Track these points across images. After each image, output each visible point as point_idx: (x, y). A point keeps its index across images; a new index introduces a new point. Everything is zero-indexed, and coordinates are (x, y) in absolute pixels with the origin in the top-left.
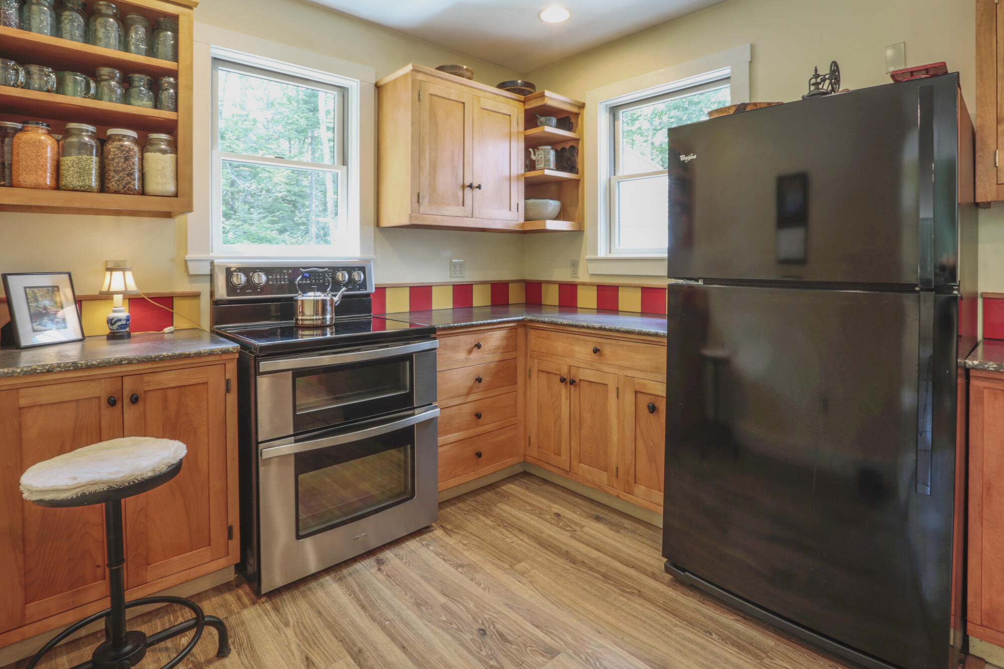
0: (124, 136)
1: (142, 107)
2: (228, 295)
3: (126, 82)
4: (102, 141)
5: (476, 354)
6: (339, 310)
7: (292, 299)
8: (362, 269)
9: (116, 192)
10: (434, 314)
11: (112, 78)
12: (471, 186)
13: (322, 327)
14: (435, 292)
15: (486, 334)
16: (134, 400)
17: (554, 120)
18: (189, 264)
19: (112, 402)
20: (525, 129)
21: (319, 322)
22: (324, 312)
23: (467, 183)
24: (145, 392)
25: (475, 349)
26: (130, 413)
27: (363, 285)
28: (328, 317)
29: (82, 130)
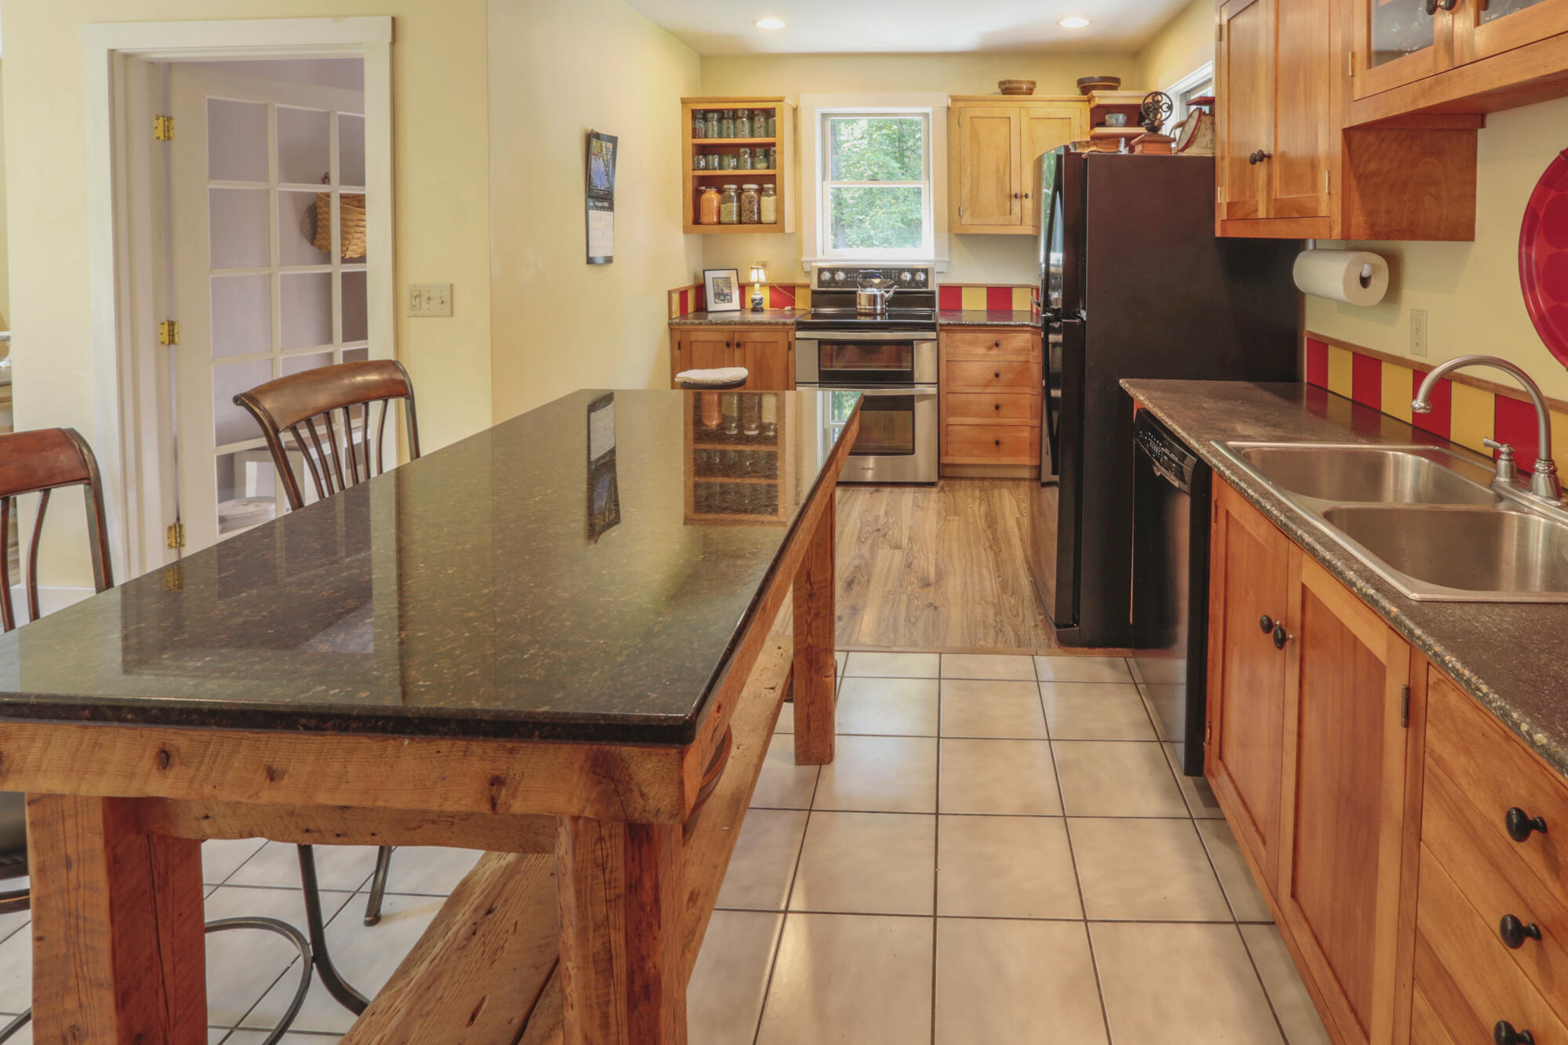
0: (750, 189)
1: (761, 169)
2: (819, 287)
3: (753, 155)
4: (740, 192)
5: (994, 352)
6: (891, 302)
7: (854, 293)
8: (925, 271)
9: (746, 223)
10: (1014, 313)
11: (746, 153)
12: (1016, 196)
13: (873, 315)
14: (1016, 293)
15: (1009, 335)
16: (738, 345)
17: (1121, 118)
18: (804, 264)
19: (728, 345)
20: (1091, 129)
21: (872, 312)
22: (875, 304)
23: (1013, 193)
24: (745, 342)
25: (995, 347)
26: (738, 353)
27: (925, 283)
28: (879, 307)
29: (730, 189)
